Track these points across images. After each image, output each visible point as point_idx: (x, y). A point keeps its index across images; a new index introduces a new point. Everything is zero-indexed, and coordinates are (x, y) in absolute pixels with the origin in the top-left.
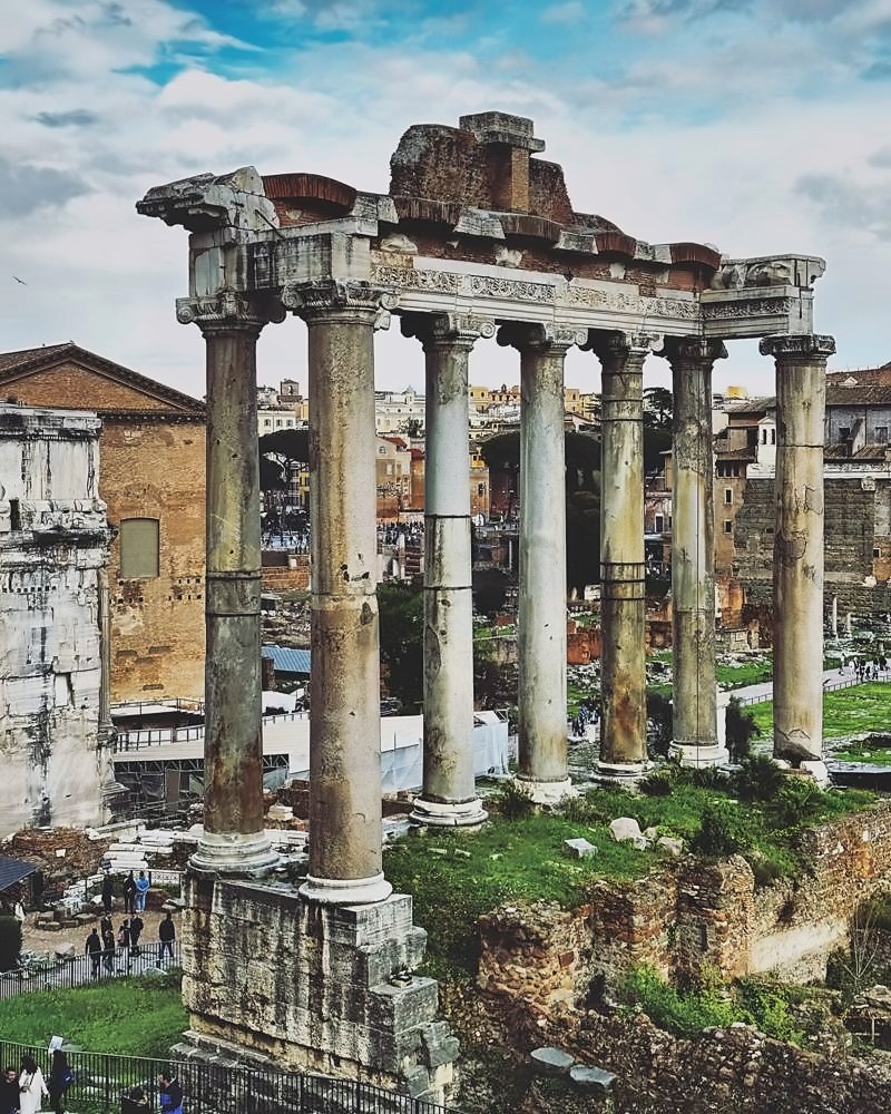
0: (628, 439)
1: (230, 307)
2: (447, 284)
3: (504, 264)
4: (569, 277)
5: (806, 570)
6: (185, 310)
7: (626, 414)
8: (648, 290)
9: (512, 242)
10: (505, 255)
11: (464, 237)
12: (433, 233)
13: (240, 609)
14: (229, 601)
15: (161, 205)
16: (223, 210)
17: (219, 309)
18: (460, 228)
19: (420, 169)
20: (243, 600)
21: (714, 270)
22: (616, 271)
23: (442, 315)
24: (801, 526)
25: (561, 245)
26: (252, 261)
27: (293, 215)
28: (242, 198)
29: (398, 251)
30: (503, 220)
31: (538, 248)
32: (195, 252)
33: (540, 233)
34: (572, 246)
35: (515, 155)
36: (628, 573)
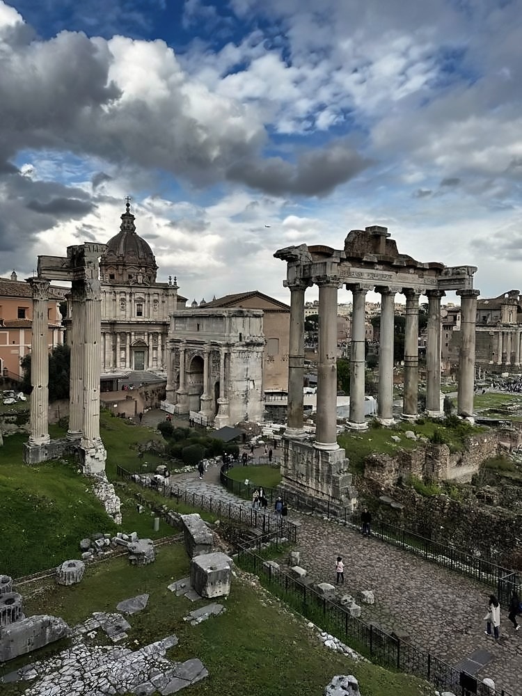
0: (414, 319)
1: (298, 283)
2: (360, 275)
3: (377, 269)
4: (397, 273)
5: (469, 360)
6: (286, 283)
7: (413, 313)
8: (421, 276)
9: (380, 263)
10: (378, 267)
11: (366, 262)
12: (356, 260)
13: (298, 366)
14: (295, 364)
15: (280, 255)
16: (296, 256)
17: (295, 283)
18: (364, 260)
19: (353, 243)
20: (299, 362)
21: (442, 270)
22: (412, 271)
23: (358, 284)
24: (468, 347)
25: (395, 264)
26: (304, 270)
27: (316, 257)
28: (302, 253)
29: (346, 266)
30: (377, 257)
31: (388, 264)
32: (289, 268)
33: (388, 260)
34: (398, 264)
35: (381, 237)
36: (413, 359)
